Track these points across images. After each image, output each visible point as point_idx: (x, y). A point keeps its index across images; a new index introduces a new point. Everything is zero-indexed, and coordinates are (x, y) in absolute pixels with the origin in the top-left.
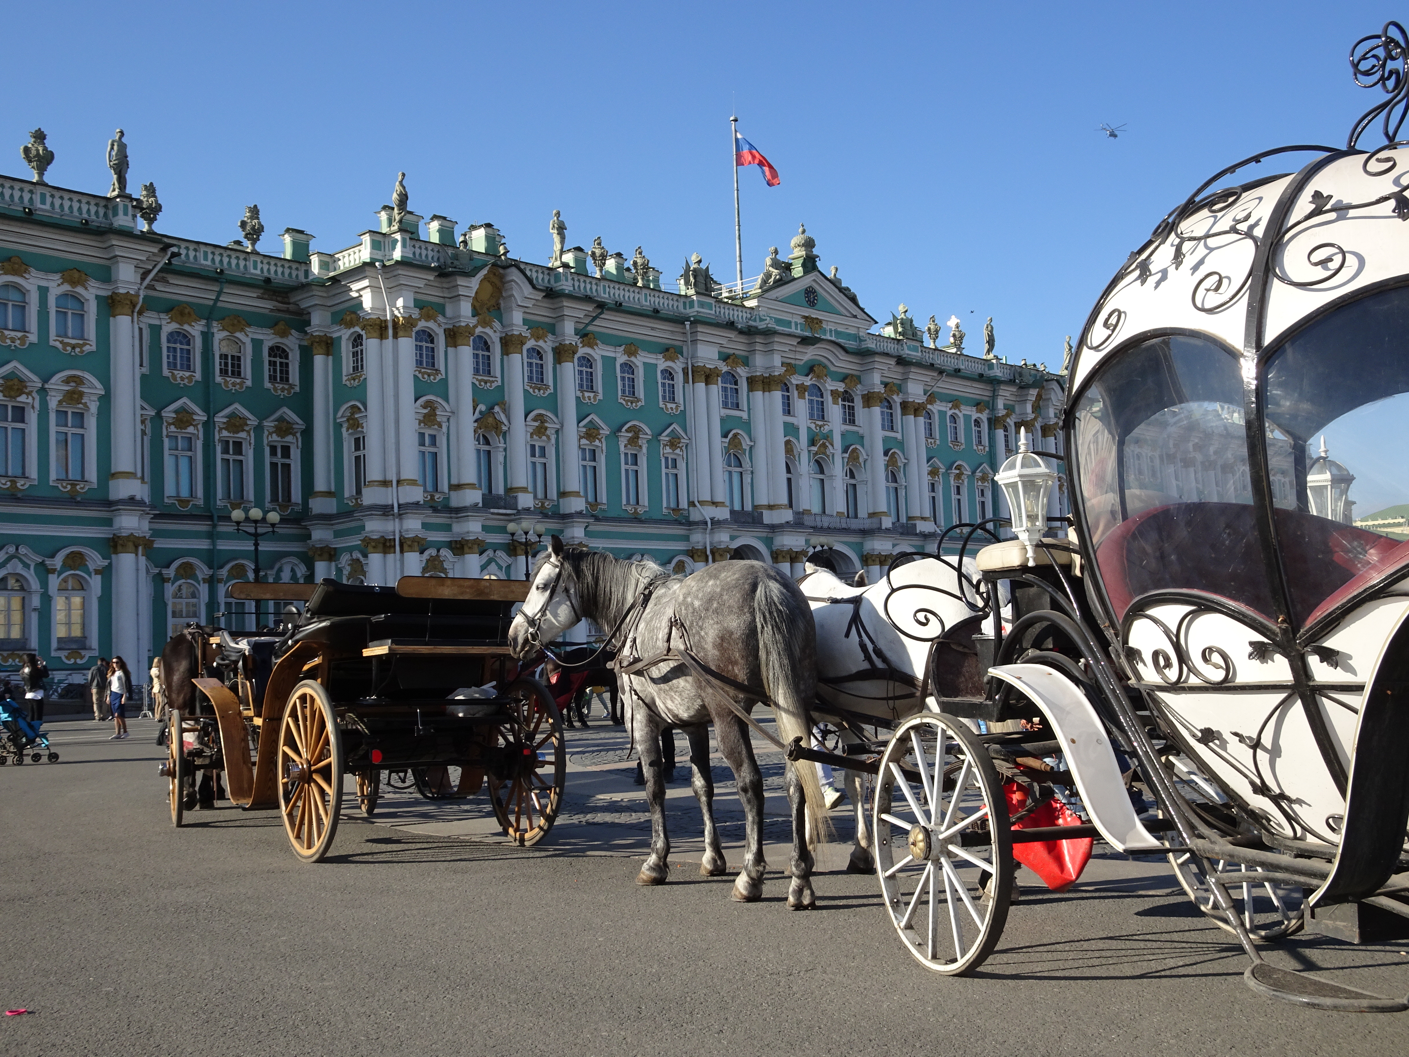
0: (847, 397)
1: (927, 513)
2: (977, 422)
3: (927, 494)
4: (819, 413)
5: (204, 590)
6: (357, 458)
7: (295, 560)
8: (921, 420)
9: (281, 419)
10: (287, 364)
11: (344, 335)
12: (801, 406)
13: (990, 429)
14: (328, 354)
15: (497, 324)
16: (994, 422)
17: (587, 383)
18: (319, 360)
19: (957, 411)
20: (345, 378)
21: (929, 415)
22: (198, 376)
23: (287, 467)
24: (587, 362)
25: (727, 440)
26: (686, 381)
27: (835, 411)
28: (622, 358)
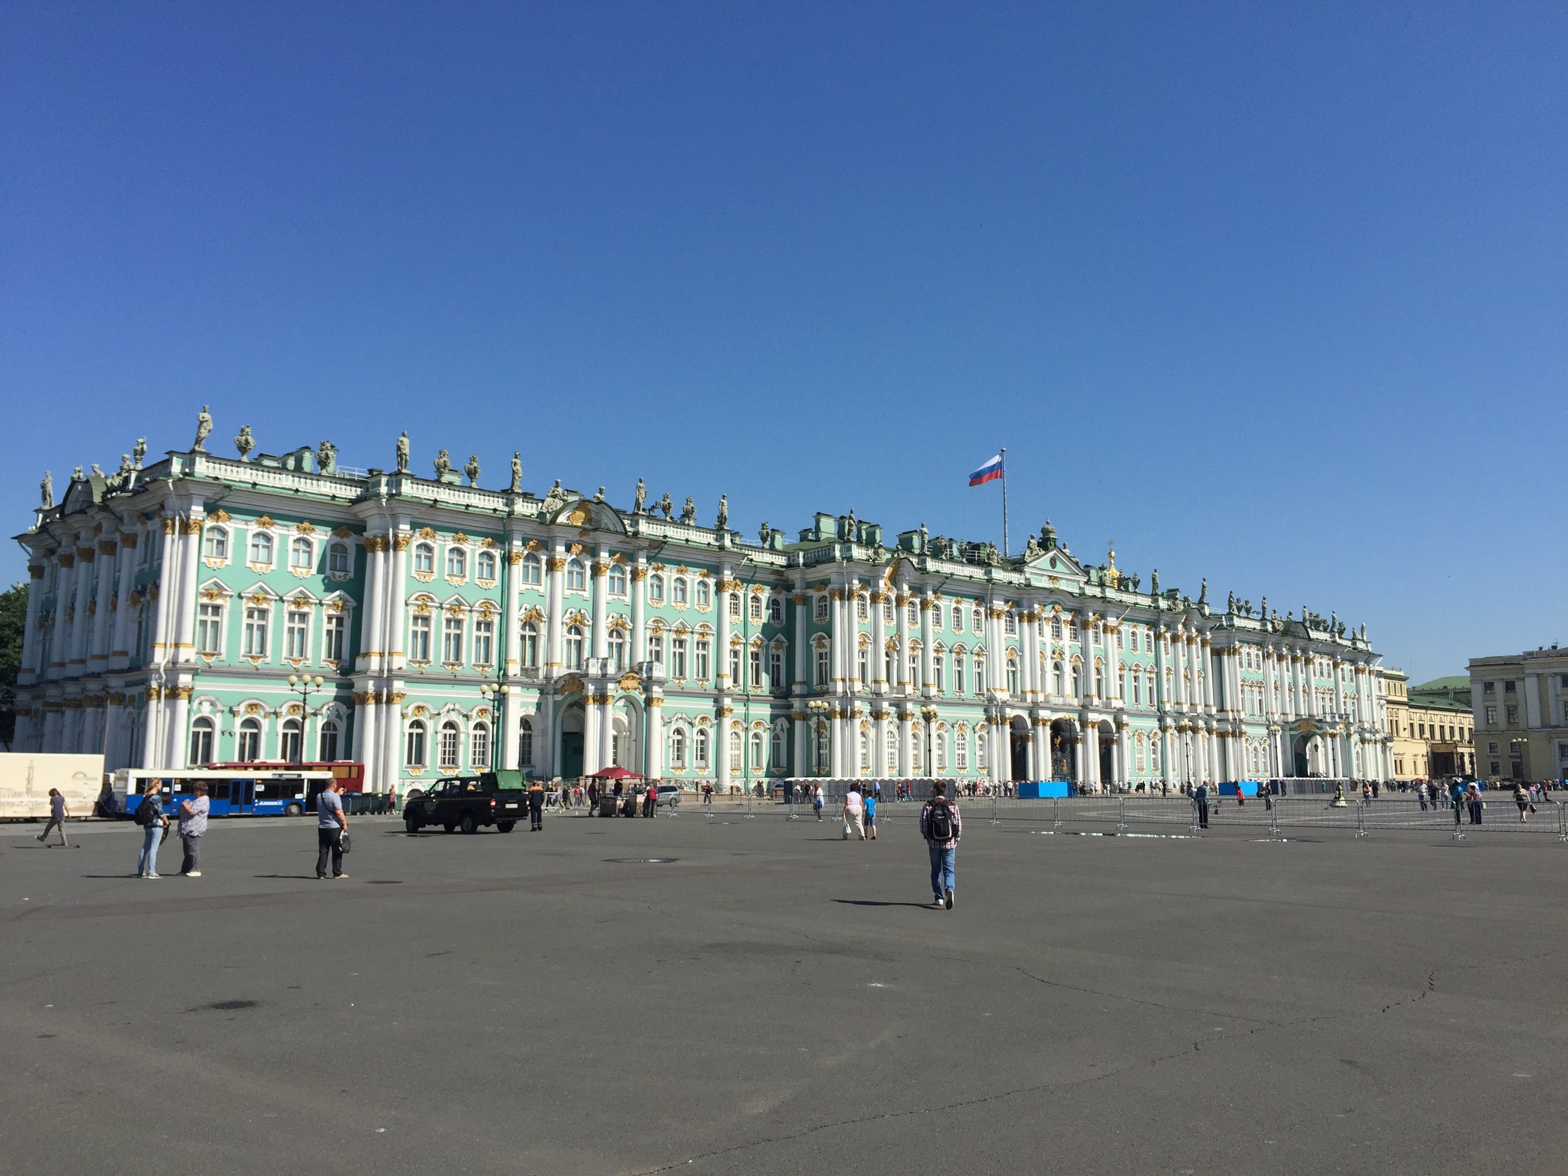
0: (1072, 623)
1: (1119, 696)
2: (1148, 636)
3: (1118, 682)
4: (1057, 634)
5: (742, 735)
6: (821, 664)
7: (783, 719)
8: (1115, 636)
9: (777, 641)
10: (779, 609)
11: (815, 594)
12: (1048, 629)
13: (1155, 640)
14: (804, 605)
15: (895, 590)
16: (1158, 637)
17: (938, 621)
18: (799, 609)
19: (1135, 630)
20: (815, 619)
21: (1119, 632)
22: (742, 618)
23: (778, 666)
24: (937, 608)
25: (1007, 652)
26: (986, 617)
27: (1066, 631)
28: (954, 605)
